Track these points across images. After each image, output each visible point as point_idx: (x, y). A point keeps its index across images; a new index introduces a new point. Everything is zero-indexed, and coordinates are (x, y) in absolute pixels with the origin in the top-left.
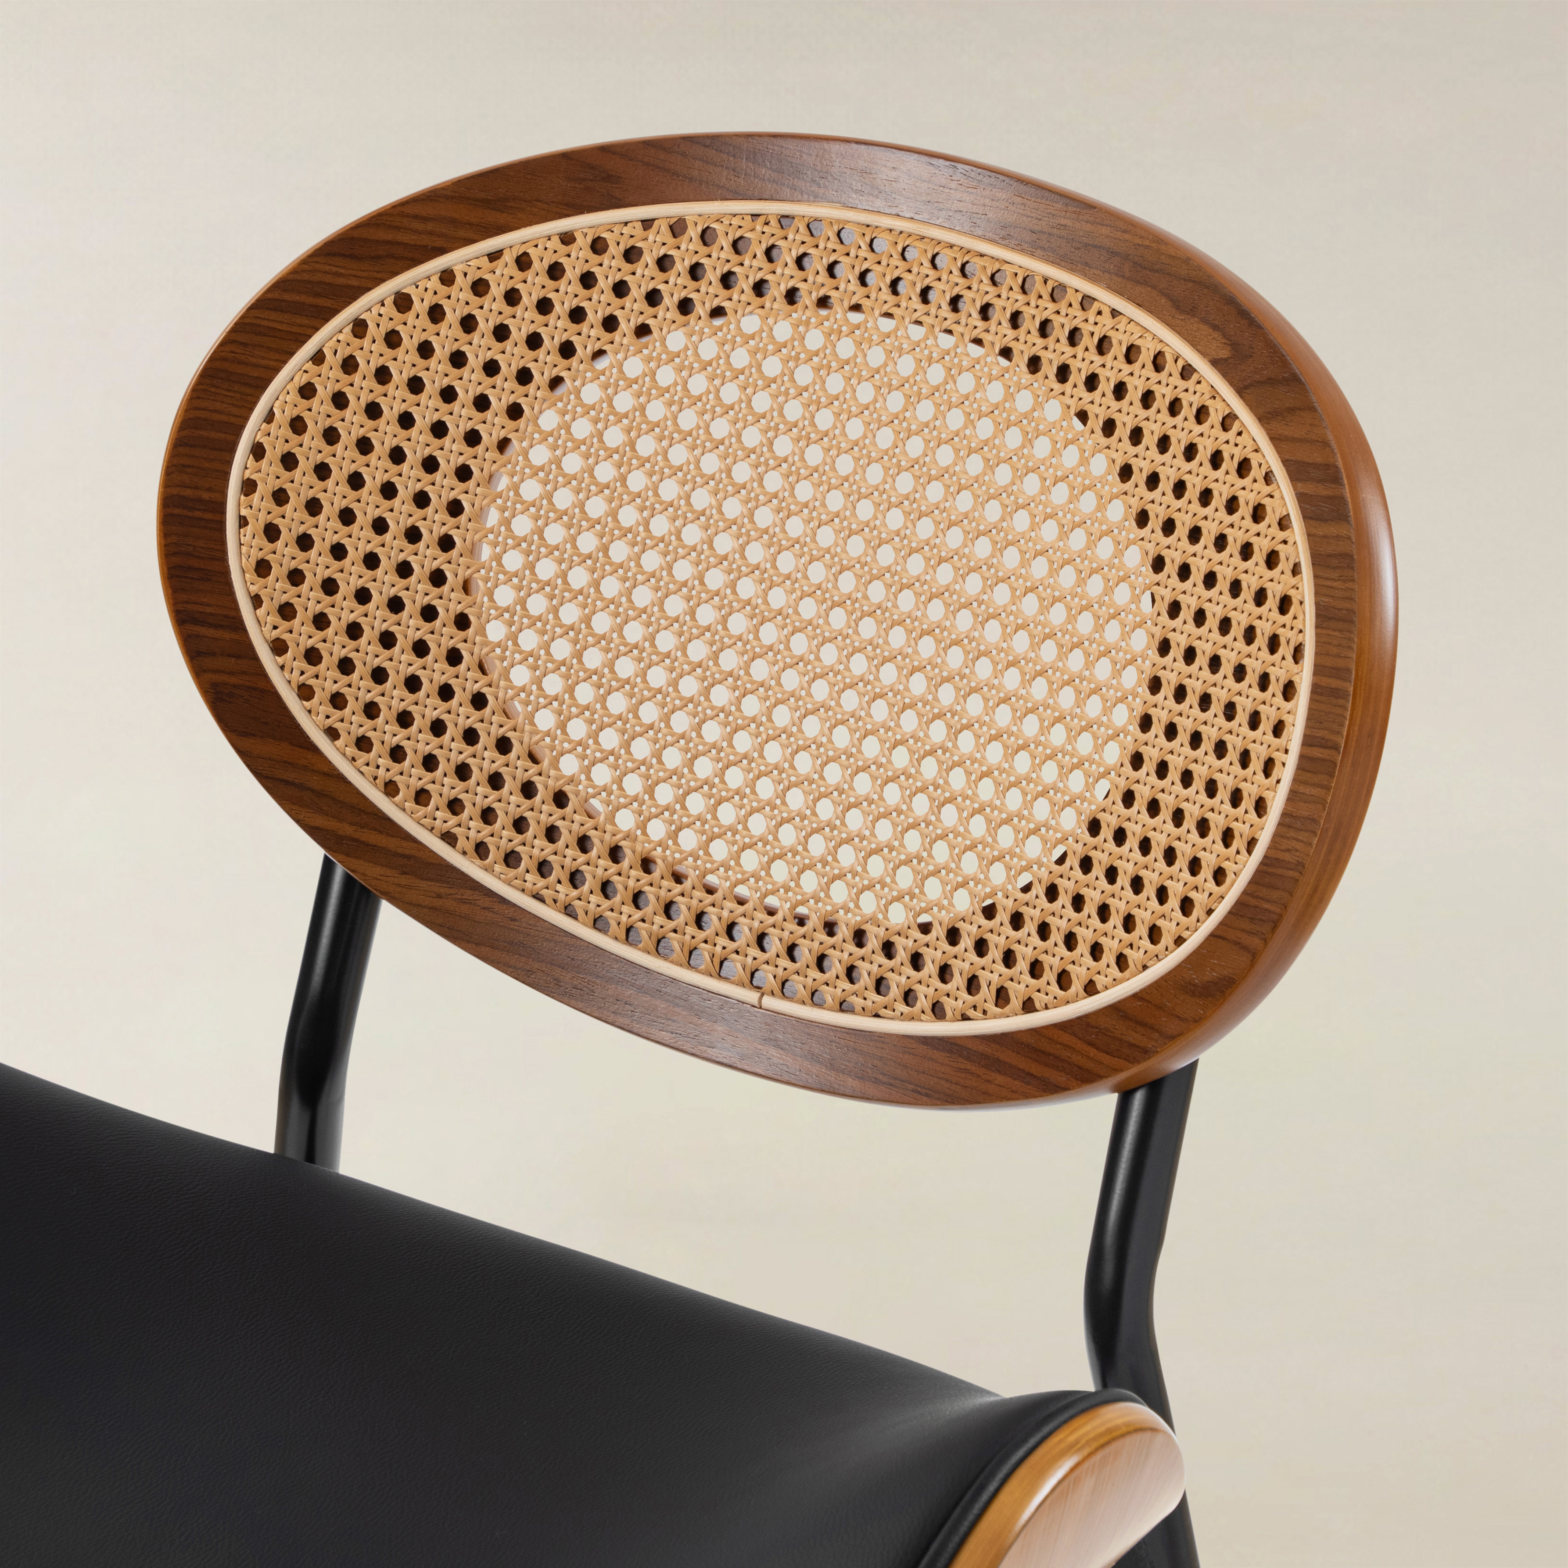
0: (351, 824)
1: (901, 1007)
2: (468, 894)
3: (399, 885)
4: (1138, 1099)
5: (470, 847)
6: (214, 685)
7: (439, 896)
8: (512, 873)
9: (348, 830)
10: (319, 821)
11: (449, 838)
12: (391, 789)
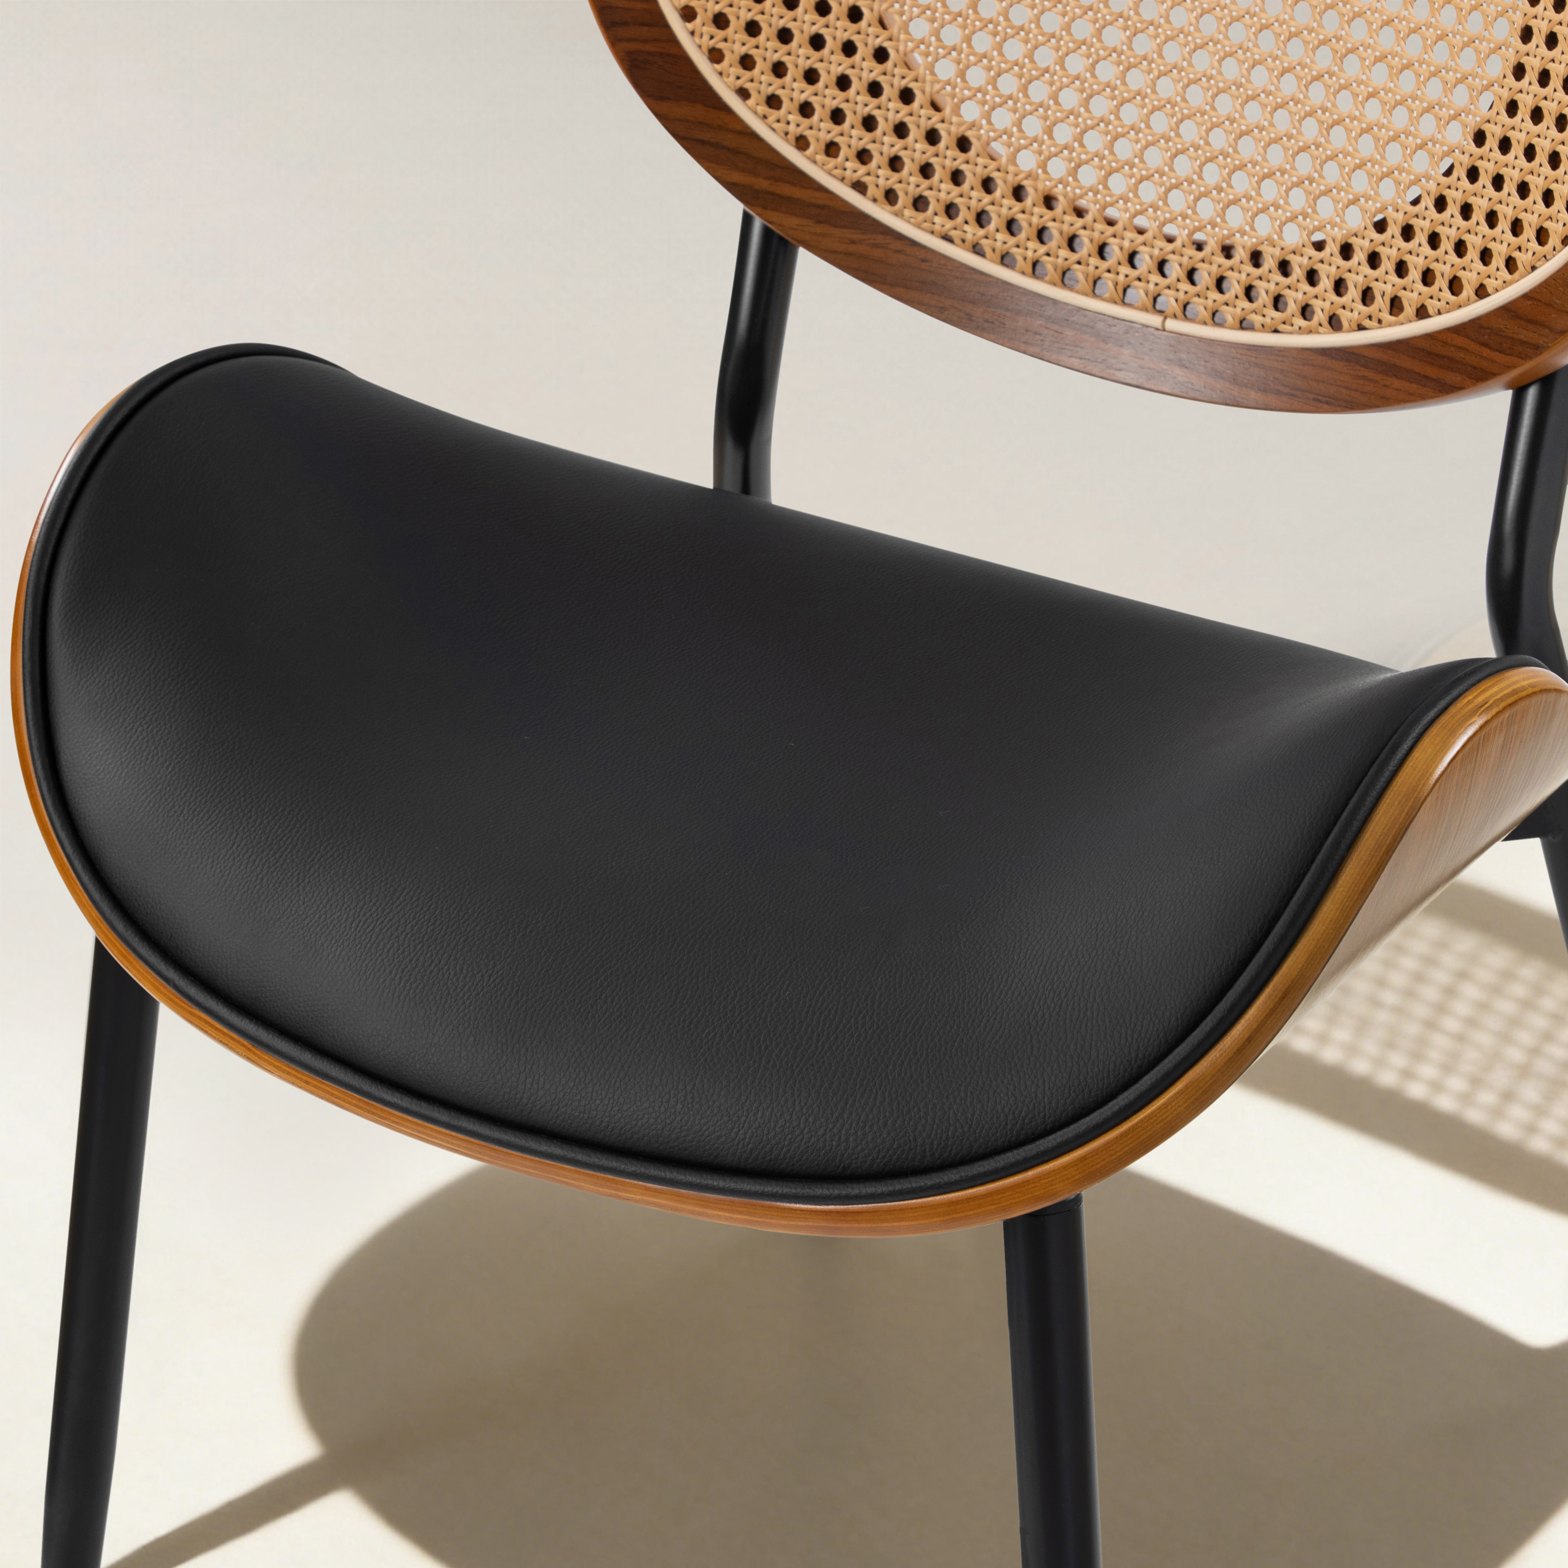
0: (766, 178)
1: (1300, 322)
2: (880, 239)
3: (815, 234)
4: (1532, 395)
5: (880, 194)
6: (629, 53)
7: (853, 242)
8: (921, 216)
9: (763, 184)
10: (736, 177)
11: (859, 187)
12: (801, 143)
